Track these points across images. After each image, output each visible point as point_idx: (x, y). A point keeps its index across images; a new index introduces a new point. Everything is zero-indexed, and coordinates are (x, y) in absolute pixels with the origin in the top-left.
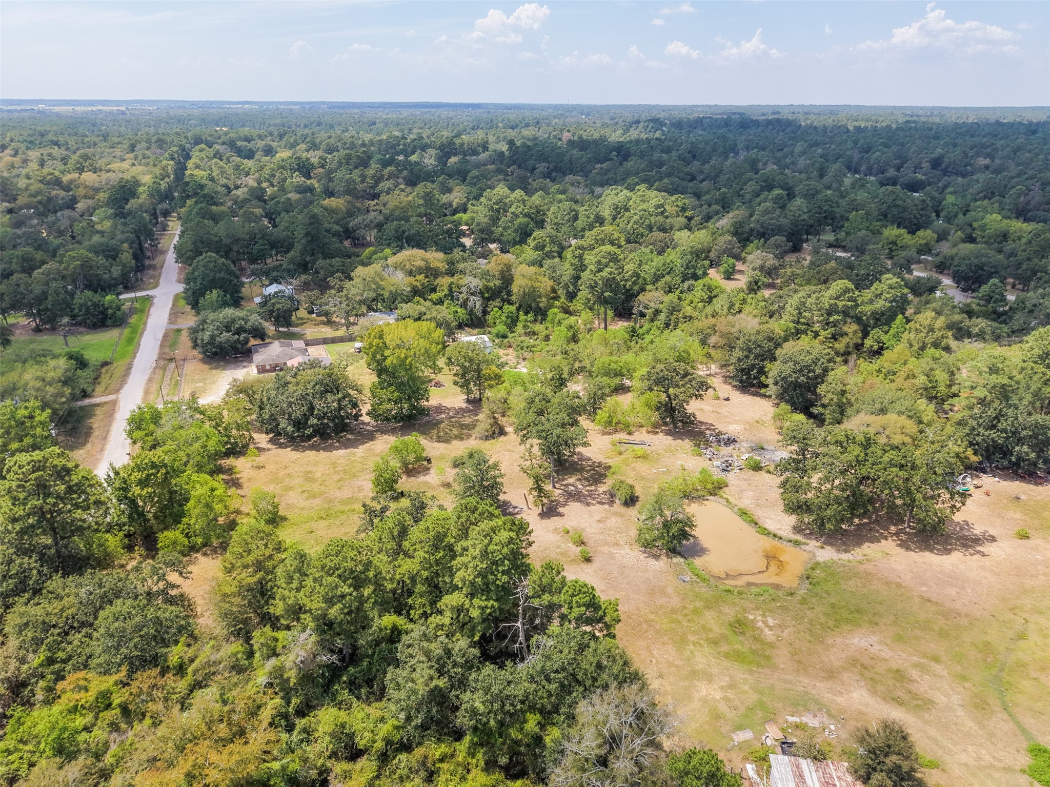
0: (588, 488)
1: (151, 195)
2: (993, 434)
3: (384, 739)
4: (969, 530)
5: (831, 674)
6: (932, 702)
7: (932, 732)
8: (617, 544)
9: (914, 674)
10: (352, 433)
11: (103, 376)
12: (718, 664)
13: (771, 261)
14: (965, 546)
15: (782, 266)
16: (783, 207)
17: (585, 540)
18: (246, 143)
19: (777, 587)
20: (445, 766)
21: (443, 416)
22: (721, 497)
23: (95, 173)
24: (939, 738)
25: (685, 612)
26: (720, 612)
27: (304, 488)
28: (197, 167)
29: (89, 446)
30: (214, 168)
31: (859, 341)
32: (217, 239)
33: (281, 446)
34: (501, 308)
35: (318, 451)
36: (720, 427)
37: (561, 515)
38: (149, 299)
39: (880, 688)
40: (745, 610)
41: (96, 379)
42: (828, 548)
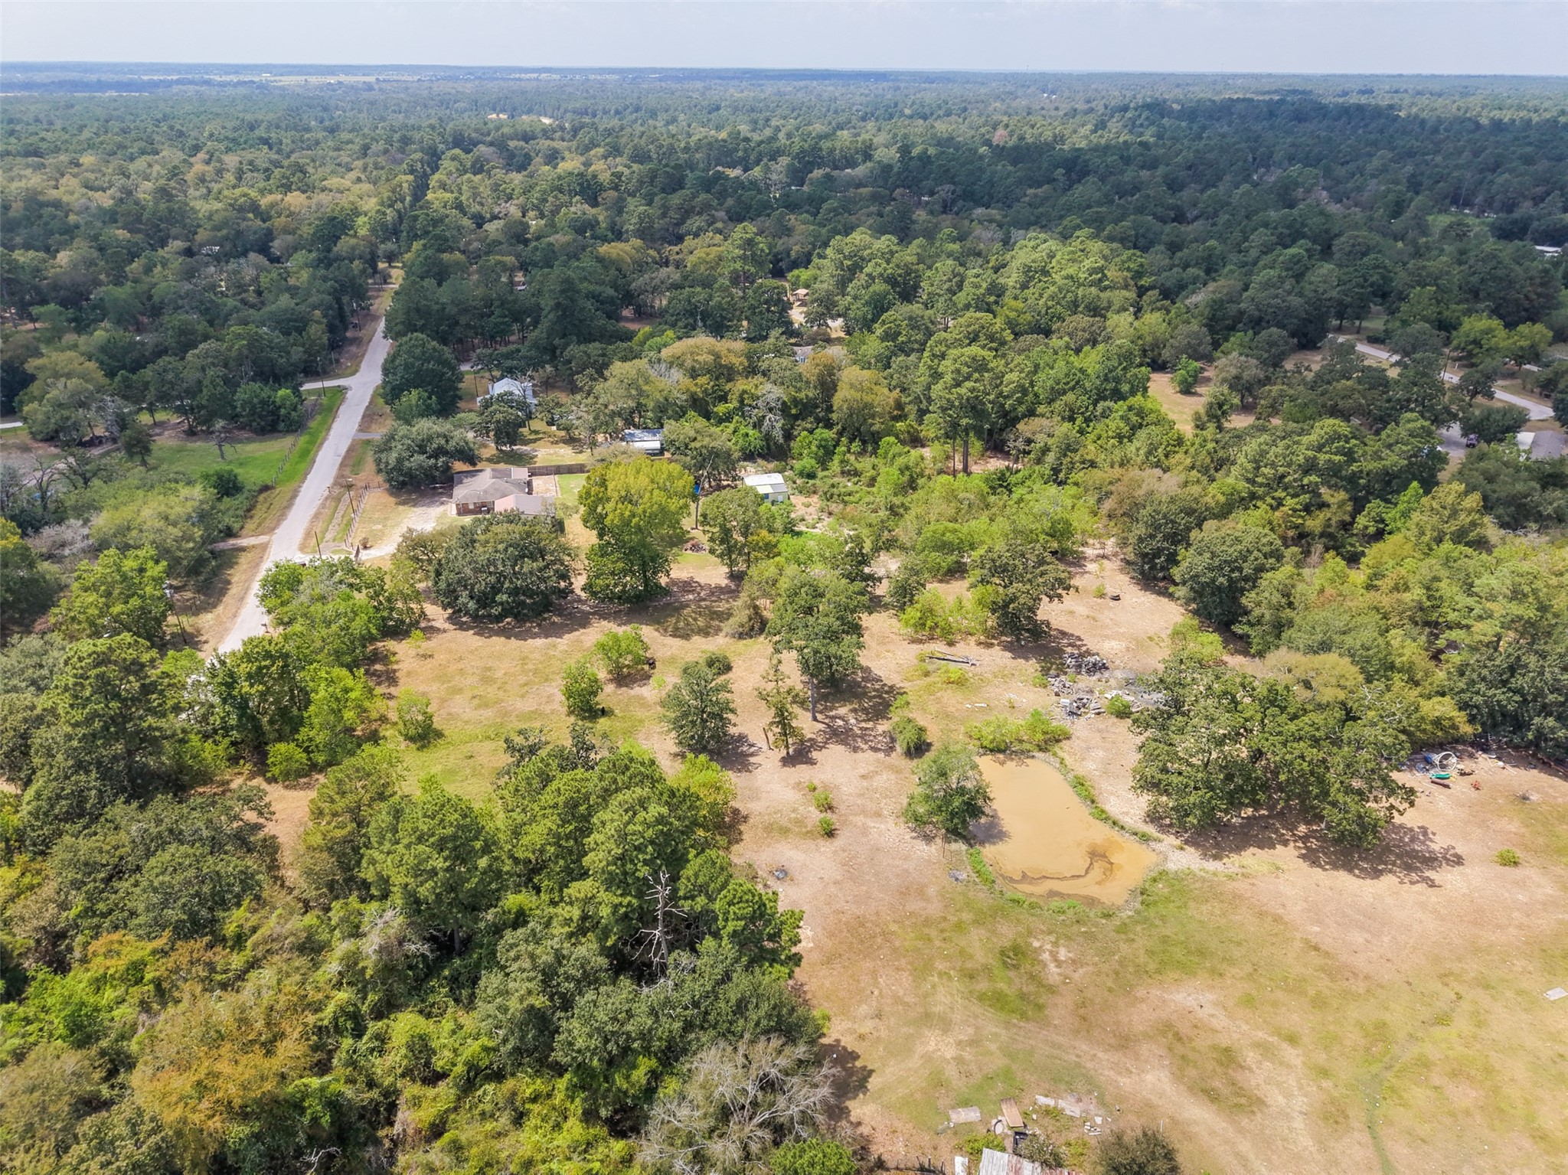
0: (863, 725)
1: (373, 230)
2: (1500, 695)
3: (466, 1063)
4: (1423, 843)
5: (1124, 1042)
6: (1260, 1102)
7: (1245, 1146)
8: (878, 814)
9: (1251, 1057)
10: (560, 615)
11: (259, 506)
12: (965, 1007)
13: (1253, 370)
14: (1409, 868)
15: (1268, 381)
16: (1299, 277)
17: (834, 804)
18: (522, 143)
19: (1091, 902)
20: (536, 1108)
21: (691, 597)
22: (1055, 754)
23: (304, 192)
24: (1252, 1156)
25: (943, 925)
26: (994, 932)
27: (476, 692)
28: (443, 186)
29: (220, 608)
30: (464, 188)
31: (1347, 518)
32: (436, 307)
33: (462, 627)
34: (811, 432)
35: (509, 638)
36: (1091, 643)
37: (812, 762)
38: (341, 391)
39: (1192, 1072)
40: (1030, 933)
41: (249, 510)
42: (1190, 850)
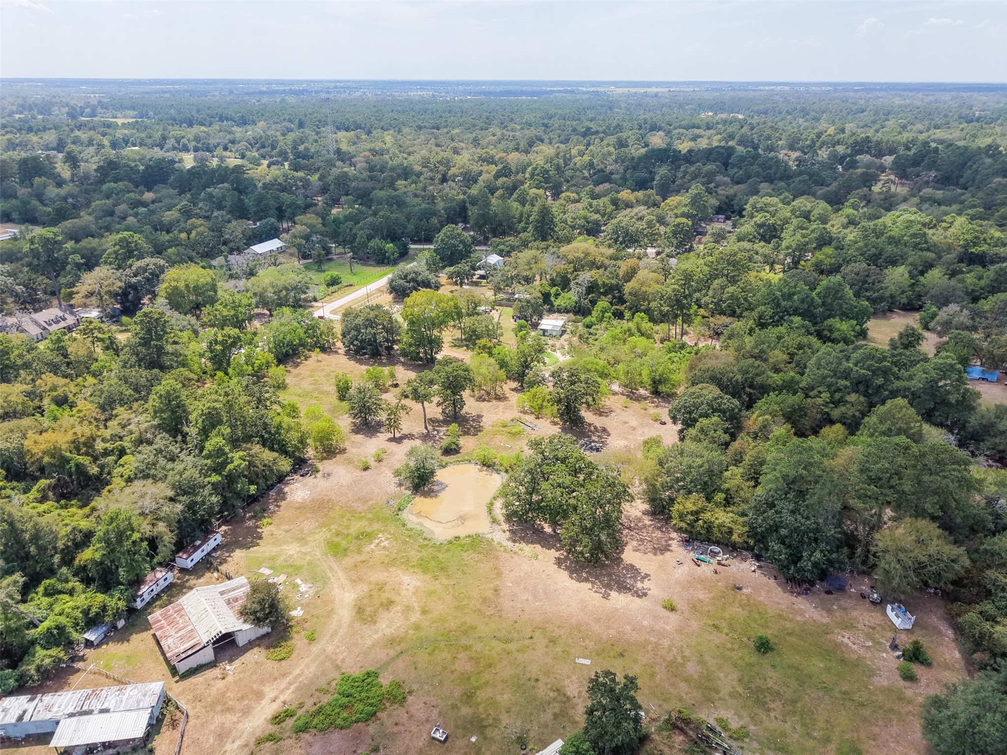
4: (636, 581)
5: (358, 580)
6: (375, 623)
7: (343, 631)
9: (398, 609)
11: (339, 292)
12: (320, 543)
14: (607, 586)
17: (384, 460)
25: (357, 515)
27: (318, 379)
36: (612, 438)
37: (400, 443)
40: (383, 532)
41: (333, 293)
42: (508, 533)
